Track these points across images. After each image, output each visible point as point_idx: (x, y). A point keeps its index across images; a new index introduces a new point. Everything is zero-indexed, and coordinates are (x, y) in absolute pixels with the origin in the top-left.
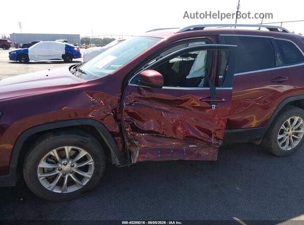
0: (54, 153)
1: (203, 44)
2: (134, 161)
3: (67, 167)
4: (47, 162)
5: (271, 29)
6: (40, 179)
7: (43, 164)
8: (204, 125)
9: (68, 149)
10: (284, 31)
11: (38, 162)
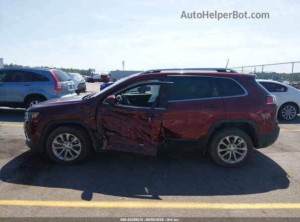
0: (61, 136)
1: (157, 81)
2: (104, 148)
3: (68, 146)
4: (58, 141)
5: (219, 70)
6: (53, 150)
7: (55, 141)
8: (146, 130)
9: (68, 135)
10: (232, 72)
11: (53, 140)
